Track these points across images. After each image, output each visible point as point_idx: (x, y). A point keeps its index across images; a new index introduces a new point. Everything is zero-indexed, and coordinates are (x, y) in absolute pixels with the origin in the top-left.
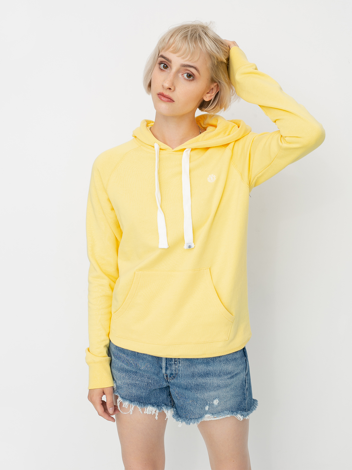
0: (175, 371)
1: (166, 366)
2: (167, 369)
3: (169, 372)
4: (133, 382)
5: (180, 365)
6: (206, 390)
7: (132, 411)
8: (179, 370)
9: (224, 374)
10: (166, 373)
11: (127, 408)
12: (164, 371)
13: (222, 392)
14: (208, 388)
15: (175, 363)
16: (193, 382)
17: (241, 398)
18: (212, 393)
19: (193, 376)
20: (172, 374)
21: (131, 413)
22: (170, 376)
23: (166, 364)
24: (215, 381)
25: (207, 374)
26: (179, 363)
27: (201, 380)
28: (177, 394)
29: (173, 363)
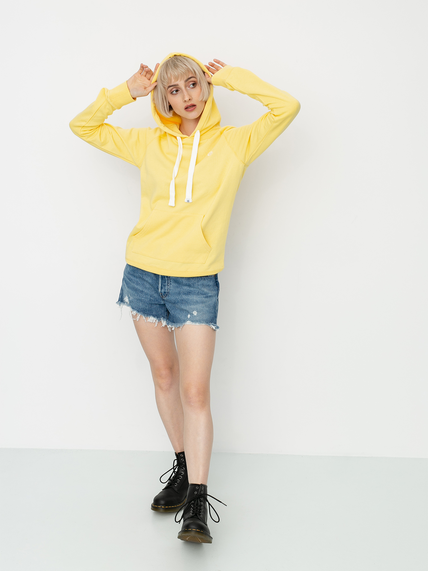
0: (168, 290)
1: (161, 286)
2: (162, 288)
3: (163, 291)
4: (140, 298)
5: (171, 286)
6: (188, 304)
7: (138, 319)
8: (170, 290)
9: (201, 294)
10: (161, 292)
11: (134, 315)
12: (160, 290)
13: (200, 306)
14: (189, 303)
15: (167, 285)
16: (179, 298)
17: (213, 315)
18: (192, 307)
19: (179, 294)
20: (165, 292)
21: (138, 320)
22: (164, 294)
23: (162, 285)
24: (195, 298)
25: (189, 293)
26: (171, 284)
27: (185, 297)
28: (170, 307)
29: (166, 284)
